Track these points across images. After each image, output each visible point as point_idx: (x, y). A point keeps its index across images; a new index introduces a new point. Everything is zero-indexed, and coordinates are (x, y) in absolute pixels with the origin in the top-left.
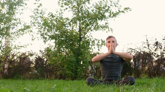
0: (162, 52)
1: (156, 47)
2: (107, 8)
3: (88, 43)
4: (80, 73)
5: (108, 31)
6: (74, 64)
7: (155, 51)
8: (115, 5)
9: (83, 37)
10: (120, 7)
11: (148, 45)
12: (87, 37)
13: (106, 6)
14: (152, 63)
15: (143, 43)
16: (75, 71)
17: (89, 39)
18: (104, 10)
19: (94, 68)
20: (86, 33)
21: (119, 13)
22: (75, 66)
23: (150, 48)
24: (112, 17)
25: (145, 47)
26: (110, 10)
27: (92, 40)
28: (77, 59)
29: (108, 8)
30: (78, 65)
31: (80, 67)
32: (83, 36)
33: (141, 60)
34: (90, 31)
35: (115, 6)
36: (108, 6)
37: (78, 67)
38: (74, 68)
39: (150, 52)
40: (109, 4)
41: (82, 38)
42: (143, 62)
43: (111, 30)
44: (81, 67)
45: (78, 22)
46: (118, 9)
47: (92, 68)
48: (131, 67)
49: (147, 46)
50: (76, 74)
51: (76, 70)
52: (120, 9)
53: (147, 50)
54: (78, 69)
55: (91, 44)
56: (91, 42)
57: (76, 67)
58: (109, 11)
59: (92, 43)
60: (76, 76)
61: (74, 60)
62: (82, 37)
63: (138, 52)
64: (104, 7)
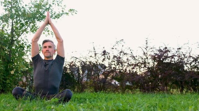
0: (110, 63)
1: (103, 57)
2: (48, 6)
3: (22, 47)
4: (10, 85)
5: (47, 34)
6: (2, 74)
7: (103, 61)
8: (58, 3)
9: (16, 40)
10: (64, 7)
11: (96, 54)
12: (22, 40)
13: (47, 4)
14: (98, 75)
15: (90, 51)
16: (3, 82)
17: (24, 43)
18: (44, 8)
19: (29, 79)
20: (20, 35)
21: (62, 14)
22: (4, 75)
23: (97, 58)
24: (54, 18)
25: (91, 56)
26: (52, 9)
27: (28, 44)
28: (6, 67)
29: (50, 7)
30: (7, 75)
31: (9, 78)
32: (16, 38)
33: (86, 72)
34: (26, 33)
35: (58, 5)
36: (49, 4)
37: (7, 77)
38: (2, 78)
39: (96, 62)
40: (50, 2)
41: (14, 41)
42: (88, 74)
43: (52, 34)
44: (11, 77)
45: (10, 21)
46: (62, 9)
47: (27, 79)
48: (74, 80)
49: (93, 55)
50: (4, 86)
51: (5, 81)
52: (63, 9)
53: (93, 61)
54: (7, 80)
55: (26, 49)
56: (26, 46)
57: (4, 78)
58: (50, 11)
59: (28, 48)
60: (4, 89)
61: (2, 68)
62: (14, 39)
63: (83, 62)
64: (44, 4)
